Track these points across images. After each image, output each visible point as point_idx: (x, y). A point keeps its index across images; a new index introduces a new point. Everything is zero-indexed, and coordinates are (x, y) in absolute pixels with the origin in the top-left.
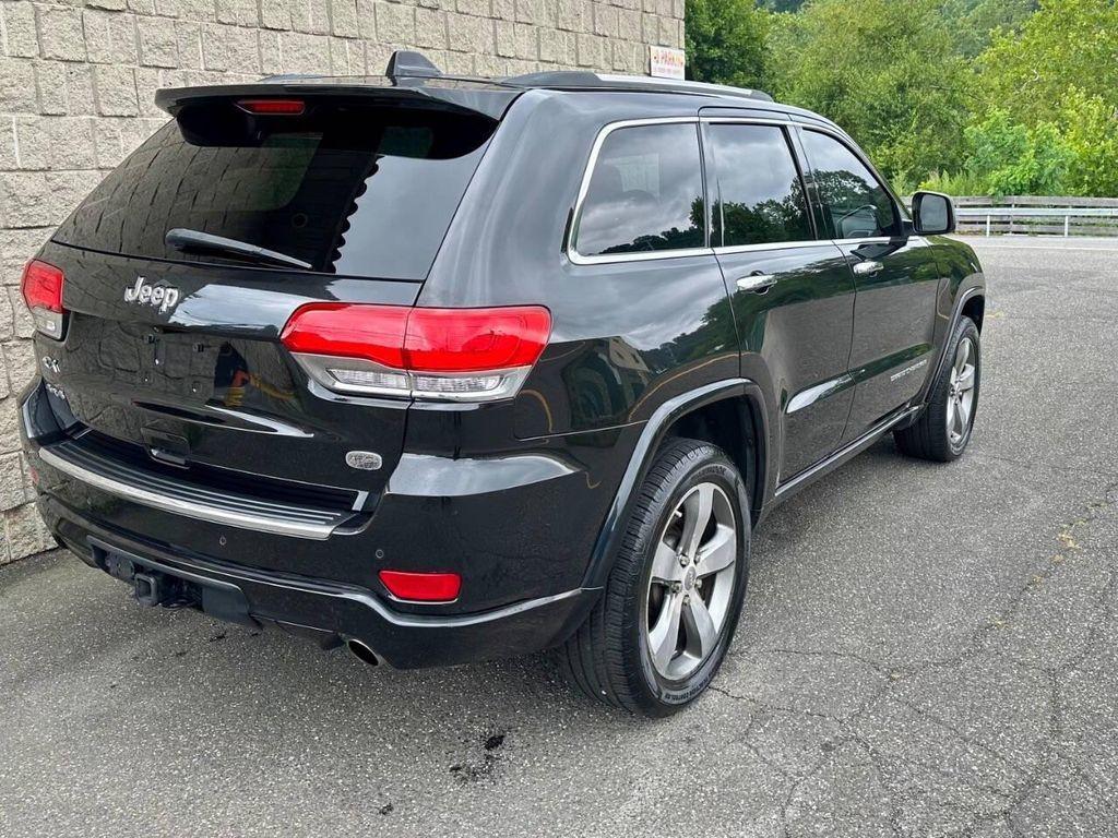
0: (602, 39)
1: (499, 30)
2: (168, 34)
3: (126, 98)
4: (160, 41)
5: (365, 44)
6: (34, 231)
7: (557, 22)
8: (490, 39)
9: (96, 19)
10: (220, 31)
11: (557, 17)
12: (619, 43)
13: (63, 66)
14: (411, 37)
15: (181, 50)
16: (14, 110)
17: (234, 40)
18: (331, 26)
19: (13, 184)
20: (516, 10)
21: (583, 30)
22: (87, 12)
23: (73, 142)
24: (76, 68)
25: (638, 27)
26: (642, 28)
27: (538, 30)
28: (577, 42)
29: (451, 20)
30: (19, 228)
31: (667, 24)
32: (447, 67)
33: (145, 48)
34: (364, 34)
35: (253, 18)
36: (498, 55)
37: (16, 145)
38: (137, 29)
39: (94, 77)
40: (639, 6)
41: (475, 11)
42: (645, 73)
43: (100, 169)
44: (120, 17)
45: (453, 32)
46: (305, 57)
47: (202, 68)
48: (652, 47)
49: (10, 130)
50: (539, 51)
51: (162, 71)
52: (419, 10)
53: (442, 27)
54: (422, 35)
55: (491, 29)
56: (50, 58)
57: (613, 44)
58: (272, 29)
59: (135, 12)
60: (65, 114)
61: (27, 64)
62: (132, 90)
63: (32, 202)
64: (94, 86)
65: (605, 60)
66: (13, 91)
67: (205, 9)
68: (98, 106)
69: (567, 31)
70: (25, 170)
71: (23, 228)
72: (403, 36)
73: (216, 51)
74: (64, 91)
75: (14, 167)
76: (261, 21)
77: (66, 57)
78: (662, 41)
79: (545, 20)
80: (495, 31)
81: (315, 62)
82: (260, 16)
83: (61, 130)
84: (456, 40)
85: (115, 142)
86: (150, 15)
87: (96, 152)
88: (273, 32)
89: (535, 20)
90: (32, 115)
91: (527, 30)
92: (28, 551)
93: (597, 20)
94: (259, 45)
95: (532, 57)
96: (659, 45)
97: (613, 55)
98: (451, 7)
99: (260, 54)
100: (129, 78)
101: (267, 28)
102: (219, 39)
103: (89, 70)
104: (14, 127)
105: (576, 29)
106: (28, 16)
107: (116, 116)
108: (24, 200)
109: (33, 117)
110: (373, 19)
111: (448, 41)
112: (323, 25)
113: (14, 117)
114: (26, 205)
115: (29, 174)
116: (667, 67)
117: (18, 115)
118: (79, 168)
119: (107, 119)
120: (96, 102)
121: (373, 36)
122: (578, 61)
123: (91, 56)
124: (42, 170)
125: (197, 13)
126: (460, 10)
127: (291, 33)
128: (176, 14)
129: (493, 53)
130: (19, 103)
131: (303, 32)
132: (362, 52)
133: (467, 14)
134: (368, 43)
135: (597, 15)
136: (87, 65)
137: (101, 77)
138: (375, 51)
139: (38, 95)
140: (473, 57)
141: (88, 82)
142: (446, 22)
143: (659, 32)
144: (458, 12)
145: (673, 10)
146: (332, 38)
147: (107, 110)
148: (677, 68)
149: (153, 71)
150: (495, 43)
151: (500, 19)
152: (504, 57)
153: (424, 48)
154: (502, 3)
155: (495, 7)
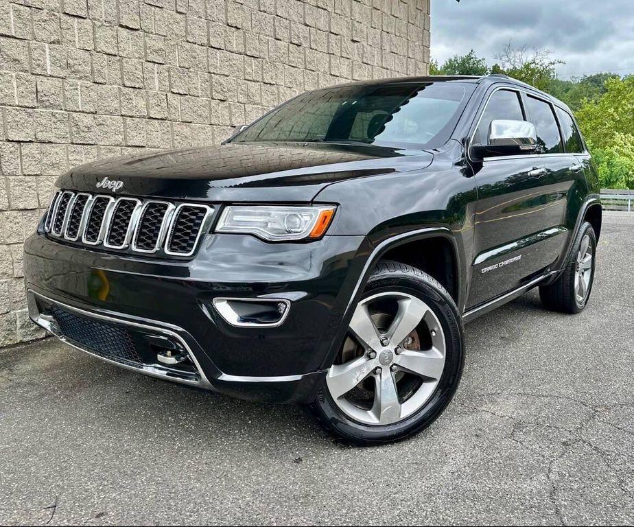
2: (161, 45)
3: (138, 78)
4: (156, 48)
5: (262, 61)
6: (86, 147)
7: (363, 59)
8: (327, 65)
9: (124, 32)
10: (188, 46)
11: (363, 56)
13: (105, 56)
14: (287, 60)
16: (80, 78)
17: (195, 52)
18: (245, 49)
19: (77, 119)
20: (341, 50)
21: (376, 65)
22: (119, 28)
23: (109, 99)
24: (113, 58)
25: (405, 66)
27: (352, 62)
28: (372, 70)
29: (307, 52)
30: (78, 144)
32: (304, 78)
33: (148, 51)
34: (262, 56)
35: (205, 41)
36: (331, 75)
37: (79, 97)
38: (145, 42)
39: (121, 65)
41: (320, 49)
43: (122, 116)
44: (136, 33)
45: (308, 59)
46: (231, 66)
47: (178, 65)
49: (77, 89)
51: (156, 65)
52: (291, 45)
53: (302, 56)
54: (291, 59)
55: (328, 60)
56: (99, 52)
58: (214, 48)
59: (144, 31)
60: (105, 84)
61: (87, 54)
62: (141, 74)
63: (86, 130)
64: (121, 69)
66: (80, 69)
67: (181, 33)
68: (123, 81)
69: (368, 64)
70: (83, 112)
71: (81, 144)
72: (282, 59)
73: (186, 57)
74: (105, 71)
75: (78, 110)
76: (209, 43)
77: (108, 51)
79: (356, 57)
80: (330, 60)
81: (236, 69)
82: (208, 40)
83: (104, 92)
84: (310, 63)
85: (131, 101)
86: (152, 33)
87: (121, 106)
88: (215, 50)
89: (351, 56)
90: (88, 82)
91: (347, 62)
93: (384, 60)
94: (208, 56)
95: (348, 77)
98: (308, 45)
99: (208, 61)
100: (140, 67)
101: (212, 47)
102: (188, 51)
103: (119, 60)
104: (79, 87)
105: (372, 64)
106: (89, 28)
107: (132, 87)
108: (82, 128)
109: (89, 83)
110: (267, 48)
111: (305, 64)
112: (241, 48)
113: (79, 82)
114: (83, 131)
115: (85, 114)
117: (81, 81)
118: (111, 114)
119: (127, 89)
120: (122, 78)
121: (267, 57)
123: (121, 53)
124: (92, 113)
125: (176, 35)
127: (224, 51)
128: (165, 34)
129: (328, 73)
130: (82, 75)
131: (230, 51)
132: (260, 65)
133: (316, 50)
134: (264, 61)
135: (384, 57)
136: (118, 58)
137: (125, 65)
138: (267, 65)
139: (92, 71)
140: (318, 74)
141: (118, 67)
142: (305, 53)
143: (417, 70)
144: (311, 48)
145: (424, 58)
146: (245, 56)
147: (127, 83)
149: (152, 64)
150: (330, 67)
151: (333, 54)
152: (334, 75)
153: (293, 66)
154: (334, 45)
155: (331, 47)
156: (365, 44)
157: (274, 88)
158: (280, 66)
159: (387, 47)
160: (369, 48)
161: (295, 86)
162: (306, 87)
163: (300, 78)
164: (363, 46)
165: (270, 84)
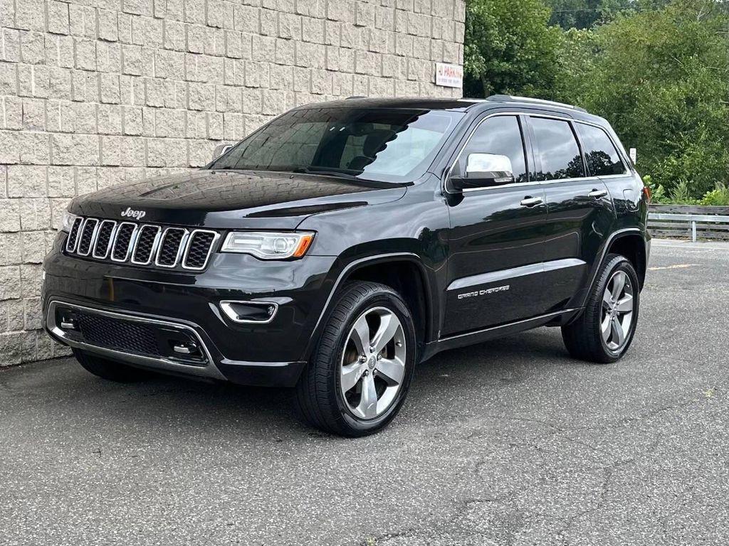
0: (400, 58)
1: (329, 53)
2: (138, 55)
3: (115, 93)
4: (133, 59)
5: (245, 62)
6: (64, 168)
7: (369, 46)
8: (323, 58)
9: (102, 45)
10: (164, 53)
11: (369, 43)
12: (412, 61)
13: (84, 73)
14: (273, 58)
15: (144, 65)
16: (61, 97)
17: (171, 59)
18: (226, 51)
19: (58, 140)
20: (341, 39)
21: (387, 52)
22: (98, 42)
23: (87, 118)
24: (91, 74)
25: (428, 49)
26: (431, 50)
27: (355, 52)
28: (382, 60)
29: (298, 46)
31: (450, 46)
32: (294, 77)
33: (125, 64)
34: (245, 56)
35: (183, 46)
36: (327, 70)
37: (59, 117)
38: (123, 53)
39: (99, 81)
40: (429, 35)
41: (314, 40)
42: (432, 83)
43: (98, 134)
44: (114, 45)
45: (299, 54)
46: (210, 71)
47: (154, 76)
48: (437, 64)
49: (58, 109)
50: (355, 67)
51: (133, 77)
52: (278, 40)
53: (292, 51)
54: (279, 56)
55: (324, 52)
56: (79, 69)
57: (408, 62)
58: (193, 53)
59: (122, 42)
60: (84, 101)
61: (68, 71)
62: (118, 88)
63: (65, 151)
64: (99, 85)
65: (402, 73)
66: (62, 88)
67: (157, 41)
68: (101, 97)
69: (376, 52)
70: (63, 132)
71: (60, 165)
72: (267, 57)
73: (162, 66)
74: (84, 88)
75: (58, 130)
76: (187, 48)
77: (87, 68)
78: (446, 59)
79: (361, 45)
80: (326, 52)
81: (215, 73)
82: (187, 45)
83: (82, 110)
84: (301, 59)
85: (107, 118)
86: (129, 44)
87: (97, 124)
88: (193, 55)
89: (353, 45)
90: (68, 101)
91: (348, 53)
92: (46, 356)
93: (397, 45)
94: (185, 63)
95: (349, 71)
96: (443, 62)
97: (408, 70)
98: (299, 38)
99: (185, 68)
100: (117, 81)
101: (190, 52)
102: (165, 59)
103: (97, 76)
104: (59, 107)
105: (382, 51)
106: (70, 44)
107: (109, 104)
108: (62, 149)
109: (69, 102)
110: (250, 46)
111: (295, 60)
112: (221, 50)
113: (60, 101)
114: (62, 152)
115: (65, 134)
116: (448, 78)
117: (61, 100)
118: (88, 132)
119: (104, 105)
120: (100, 95)
121: (250, 57)
122: (382, 74)
123: (99, 68)
124: (71, 133)
125: (153, 43)
126: (304, 40)
127: (203, 55)
128: (142, 44)
129: (324, 68)
130: (63, 94)
131: (211, 55)
132: (243, 67)
133: (309, 42)
134: (247, 61)
135: (398, 41)
136: (96, 73)
137: (103, 80)
138: (250, 66)
139: (72, 89)
140: (311, 70)
141: (96, 84)
142: (296, 47)
143: (443, 53)
144: (303, 41)
145: (455, 37)
146: (226, 58)
147: (105, 100)
148: (456, 79)
149: (129, 77)
150: (326, 61)
151: (331, 45)
152: (331, 70)
153: (280, 65)
154: (332, 34)
155: (328, 37)
156: (372, 28)
157: (257, 92)
158: (265, 65)
159: (402, 29)
160: (378, 33)
161: (282, 86)
162: (296, 86)
163: (289, 78)
164: (370, 30)
165: (253, 87)
